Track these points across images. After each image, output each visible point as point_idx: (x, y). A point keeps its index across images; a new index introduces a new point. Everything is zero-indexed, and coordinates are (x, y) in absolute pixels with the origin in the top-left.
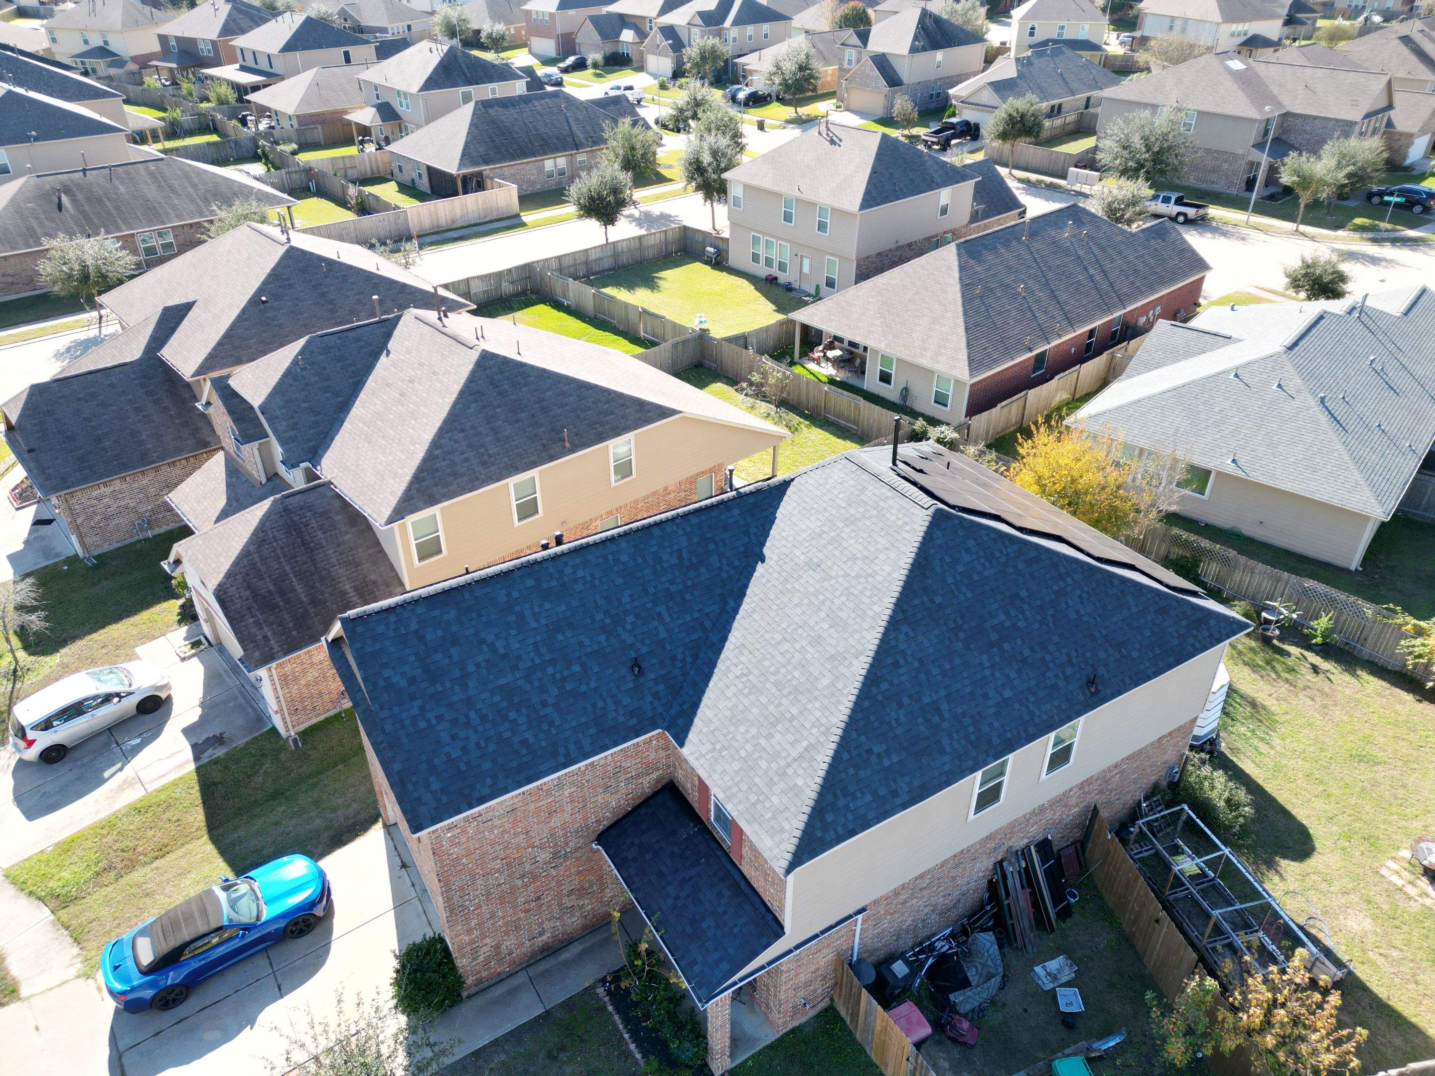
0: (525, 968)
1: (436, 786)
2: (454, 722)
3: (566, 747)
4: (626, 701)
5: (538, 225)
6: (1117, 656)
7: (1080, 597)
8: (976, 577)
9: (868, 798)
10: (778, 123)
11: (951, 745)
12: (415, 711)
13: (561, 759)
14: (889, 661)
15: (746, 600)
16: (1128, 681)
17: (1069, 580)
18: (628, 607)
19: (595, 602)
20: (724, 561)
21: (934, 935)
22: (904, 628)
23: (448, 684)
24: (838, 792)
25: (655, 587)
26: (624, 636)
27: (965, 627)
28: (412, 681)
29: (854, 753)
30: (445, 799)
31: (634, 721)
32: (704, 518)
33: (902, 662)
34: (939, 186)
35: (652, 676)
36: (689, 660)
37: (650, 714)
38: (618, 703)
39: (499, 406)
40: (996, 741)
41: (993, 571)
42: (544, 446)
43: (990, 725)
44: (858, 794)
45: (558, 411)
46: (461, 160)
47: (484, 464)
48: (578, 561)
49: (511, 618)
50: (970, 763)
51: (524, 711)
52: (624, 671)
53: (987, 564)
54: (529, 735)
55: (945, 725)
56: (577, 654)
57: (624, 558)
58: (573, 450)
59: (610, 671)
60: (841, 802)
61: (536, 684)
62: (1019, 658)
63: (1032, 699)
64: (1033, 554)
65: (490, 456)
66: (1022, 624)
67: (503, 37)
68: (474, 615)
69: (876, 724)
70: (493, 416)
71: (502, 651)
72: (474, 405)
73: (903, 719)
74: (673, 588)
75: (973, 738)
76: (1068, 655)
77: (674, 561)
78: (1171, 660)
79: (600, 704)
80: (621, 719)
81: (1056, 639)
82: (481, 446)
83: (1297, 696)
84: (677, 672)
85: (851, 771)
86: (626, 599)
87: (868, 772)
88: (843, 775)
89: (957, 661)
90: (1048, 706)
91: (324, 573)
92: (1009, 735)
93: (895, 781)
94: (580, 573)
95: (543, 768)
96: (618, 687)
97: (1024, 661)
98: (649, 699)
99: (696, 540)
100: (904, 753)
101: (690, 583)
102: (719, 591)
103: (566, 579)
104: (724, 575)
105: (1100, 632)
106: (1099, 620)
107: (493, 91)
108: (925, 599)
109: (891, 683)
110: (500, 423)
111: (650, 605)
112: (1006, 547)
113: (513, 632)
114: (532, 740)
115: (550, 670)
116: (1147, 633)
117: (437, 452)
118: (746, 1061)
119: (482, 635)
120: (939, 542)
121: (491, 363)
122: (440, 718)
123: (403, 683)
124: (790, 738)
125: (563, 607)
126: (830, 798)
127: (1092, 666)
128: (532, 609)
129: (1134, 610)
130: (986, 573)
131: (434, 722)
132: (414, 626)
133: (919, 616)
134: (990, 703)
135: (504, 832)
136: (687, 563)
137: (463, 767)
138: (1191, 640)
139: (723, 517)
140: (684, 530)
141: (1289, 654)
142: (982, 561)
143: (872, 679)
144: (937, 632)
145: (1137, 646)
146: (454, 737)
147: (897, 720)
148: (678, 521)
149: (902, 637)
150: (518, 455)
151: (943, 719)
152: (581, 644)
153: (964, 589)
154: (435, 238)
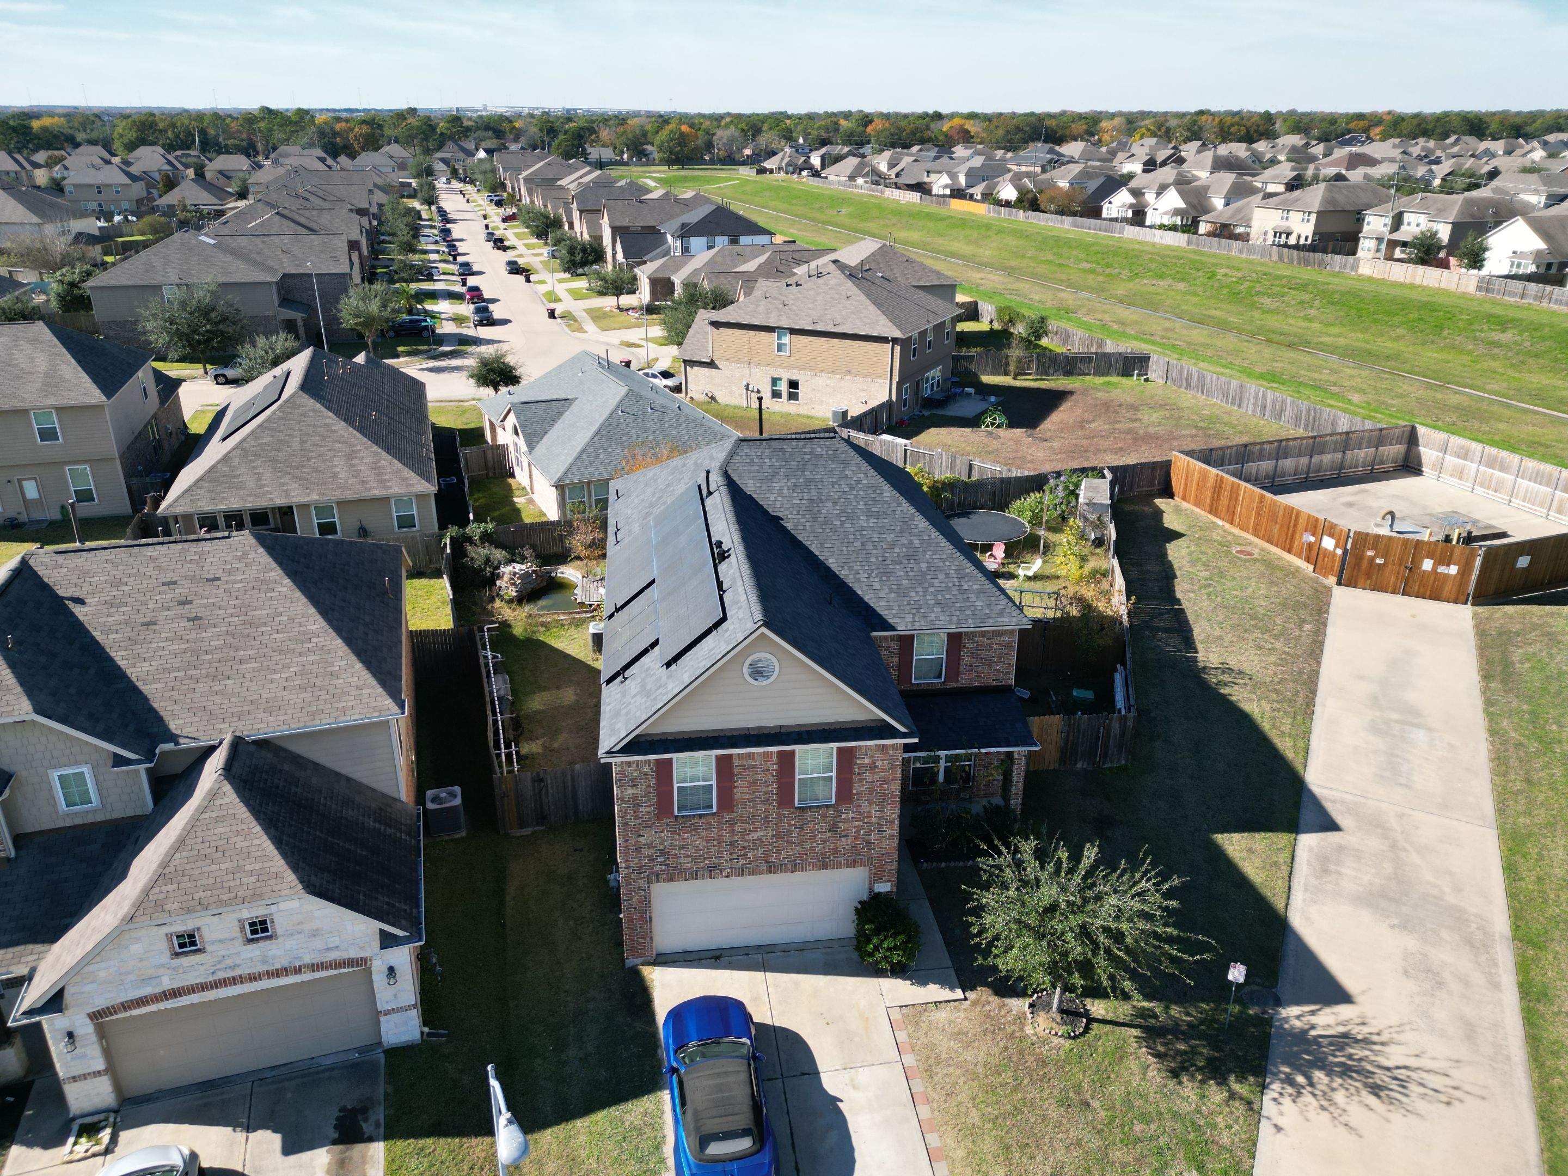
15: (807, 543)
26: (808, 587)
39: (321, 579)
45: (352, 570)
47: (377, 632)
59: (829, 610)
61: (831, 629)
65: (371, 624)
70: (329, 590)
72: (310, 585)
82: (357, 617)
91: (344, 821)
110: (339, 593)
117: (345, 634)
150: (381, 616)
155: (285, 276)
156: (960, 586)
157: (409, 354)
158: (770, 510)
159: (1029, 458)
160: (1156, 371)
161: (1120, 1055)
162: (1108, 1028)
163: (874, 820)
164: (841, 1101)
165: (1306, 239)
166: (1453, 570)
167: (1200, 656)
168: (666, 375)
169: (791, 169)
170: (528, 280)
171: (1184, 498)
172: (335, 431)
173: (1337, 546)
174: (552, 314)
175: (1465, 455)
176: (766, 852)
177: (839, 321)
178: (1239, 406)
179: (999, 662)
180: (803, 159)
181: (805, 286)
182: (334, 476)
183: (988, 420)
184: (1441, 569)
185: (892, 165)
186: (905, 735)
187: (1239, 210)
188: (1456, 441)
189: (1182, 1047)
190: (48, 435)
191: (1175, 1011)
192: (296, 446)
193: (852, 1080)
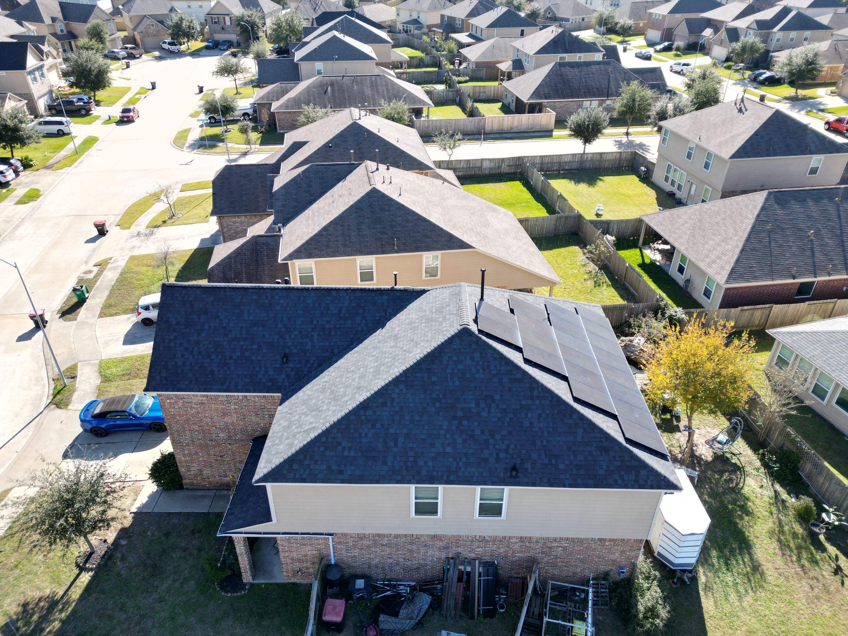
0: (217, 490)
1: (164, 374)
2: (186, 349)
3: (230, 383)
4: (271, 373)
5: (559, 138)
6: (546, 461)
7: (540, 415)
8: (468, 375)
9: (324, 467)
10: (777, 98)
11: (392, 462)
12: (172, 337)
13: (225, 387)
14: (381, 400)
15: (360, 345)
16: (545, 480)
17: (537, 402)
18: (298, 327)
19: (282, 318)
20: (364, 322)
21: (401, 581)
22: (402, 386)
23: (192, 331)
24: (308, 456)
25: (318, 321)
26: (288, 340)
27: (443, 401)
28: (178, 323)
29: (330, 440)
30: (164, 382)
31: (270, 384)
32: (365, 294)
33: (389, 404)
34: (811, 153)
35: (291, 365)
36: (315, 365)
37: (280, 384)
38: (267, 372)
39: (368, 218)
40: (424, 473)
41: (482, 376)
42: (382, 245)
43: (426, 462)
44: (319, 463)
45: (399, 229)
46: (532, 94)
47: (345, 245)
48: (284, 295)
49: (237, 311)
50: (399, 478)
51: (220, 356)
52: (278, 358)
53: (481, 371)
54: (216, 370)
55: (396, 450)
56: (259, 340)
57: (309, 301)
58: (397, 252)
59: (272, 355)
60: (307, 462)
61: (232, 346)
62: (470, 433)
63: (464, 459)
64: (519, 376)
65: (350, 242)
66: (484, 414)
67: (630, 28)
68: (221, 303)
69: (352, 431)
70: (362, 222)
71: (224, 325)
72: (354, 214)
73: (370, 435)
74: (327, 326)
75: (409, 464)
76: (508, 446)
77: (336, 312)
78: (591, 482)
79: (257, 369)
80: (264, 380)
81: (504, 432)
82: (348, 236)
83: (800, 579)
84: (306, 369)
85: (322, 449)
86: (299, 322)
87: (332, 454)
88: (316, 449)
89: (425, 418)
90: (474, 469)
91: (259, 277)
92: (435, 474)
93: (345, 465)
94: (282, 301)
95: (214, 387)
96: (271, 364)
97: (472, 436)
98: (283, 376)
99: (354, 305)
100: (360, 454)
101: (338, 326)
102: (352, 336)
103: (273, 301)
104: (359, 329)
105: (542, 442)
106: (546, 434)
107: (580, 58)
108: (426, 375)
109: (374, 412)
110: (364, 227)
111: (310, 330)
112: (501, 365)
113: (234, 318)
114: (216, 372)
115: (242, 343)
116: (581, 457)
117: (324, 233)
118: (261, 584)
119: (220, 314)
120: (455, 347)
121: (376, 195)
122: (181, 345)
123: (174, 322)
124: (312, 420)
125: (265, 315)
126: (301, 457)
127: (522, 460)
128: (249, 310)
129: (579, 439)
130: (477, 376)
131: (178, 345)
132: (191, 299)
133: (416, 383)
134: (433, 450)
135: (198, 412)
136: (342, 315)
137: (179, 371)
138: (616, 477)
139: (376, 298)
140: (350, 297)
141: (824, 550)
142: (479, 368)
143: (364, 406)
144: (422, 396)
145: (567, 462)
146: (182, 356)
147: (366, 434)
148: (348, 292)
149: (397, 390)
150: (366, 246)
151: (396, 446)
152: (264, 336)
153: (455, 379)
154: (497, 136)
161: (55, 580)
162: (72, 579)
182: (705, 244)
189: (35, 617)
191: (57, 625)
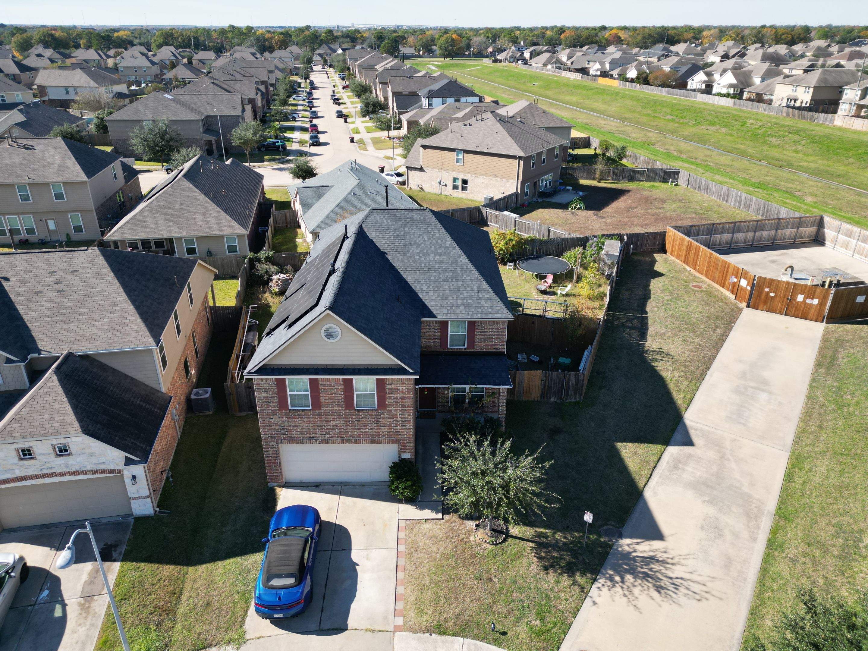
1: (407, 357)
2: (388, 334)
3: (414, 332)
4: (408, 312)
12: (378, 334)
13: (417, 337)
18: (377, 281)
19: (369, 282)
20: (377, 259)
23: (374, 322)
25: (374, 272)
26: (386, 291)
28: (366, 324)
31: (415, 318)
34: (110, 163)
35: (403, 303)
37: (415, 314)
39: (135, 274)
42: (171, 289)
45: (159, 271)
47: (160, 304)
48: (352, 269)
49: (361, 294)
51: (395, 324)
52: (398, 303)
54: (404, 332)
56: (385, 301)
59: (395, 304)
61: (388, 314)
65: (157, 299)
68: (353, 295)
70: (138, 280)
71: (371, 306)
72: (125, 276)
79: (405, 315)
80: (412, 319)
82: (149, 295)
84: (406, 299)
86: (374, 279)
91: (121, 400)
94: (357, 272)
96: (402, 309)
98: (410, 310)
102: (386, 269)
104: (382, 263)
110: (144, 282)
111: (380, 279)
113: (366, 299)
115: (386, 309)
117: (138, 304)
119: (362, 302)
121: (108, 253)
124: (469, 289)
150: (167, 295)
152: (382, 297)
155: (208, 117)
156: (478, 295)
157: (270, 160)
158: (381, 249)
159: (590, 228)
160: (682, 181)
161: (519, 555)
162: (518, 541)
163: (399, 419)
164: (358, 565)
165: (806, 103)
166: (815, 302)
167: (647, 344)
168: (399, 175)
169: (512, 60)
170: (346, 122)
171: (671, 254)
172: (199, 200)
173: (748, 285)
174: (352, 140)
175: (849, 234)
176: (340, 432)
177: (490, 146)
178: (727, 201)
179: (497, 338)
180: (519, 54)
181: (474, 126)
182: (196, 223)
183: (573, 205)
184: (808, 301)
185: (569, 58)
186: (411, 374)
187: (768, 85)
188: (846, 226)
189: (555, 555)
190: (59, 196)
191: (558, 536)
192: (178, 207)
193: (367, 555)
